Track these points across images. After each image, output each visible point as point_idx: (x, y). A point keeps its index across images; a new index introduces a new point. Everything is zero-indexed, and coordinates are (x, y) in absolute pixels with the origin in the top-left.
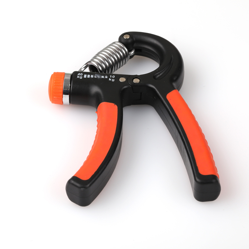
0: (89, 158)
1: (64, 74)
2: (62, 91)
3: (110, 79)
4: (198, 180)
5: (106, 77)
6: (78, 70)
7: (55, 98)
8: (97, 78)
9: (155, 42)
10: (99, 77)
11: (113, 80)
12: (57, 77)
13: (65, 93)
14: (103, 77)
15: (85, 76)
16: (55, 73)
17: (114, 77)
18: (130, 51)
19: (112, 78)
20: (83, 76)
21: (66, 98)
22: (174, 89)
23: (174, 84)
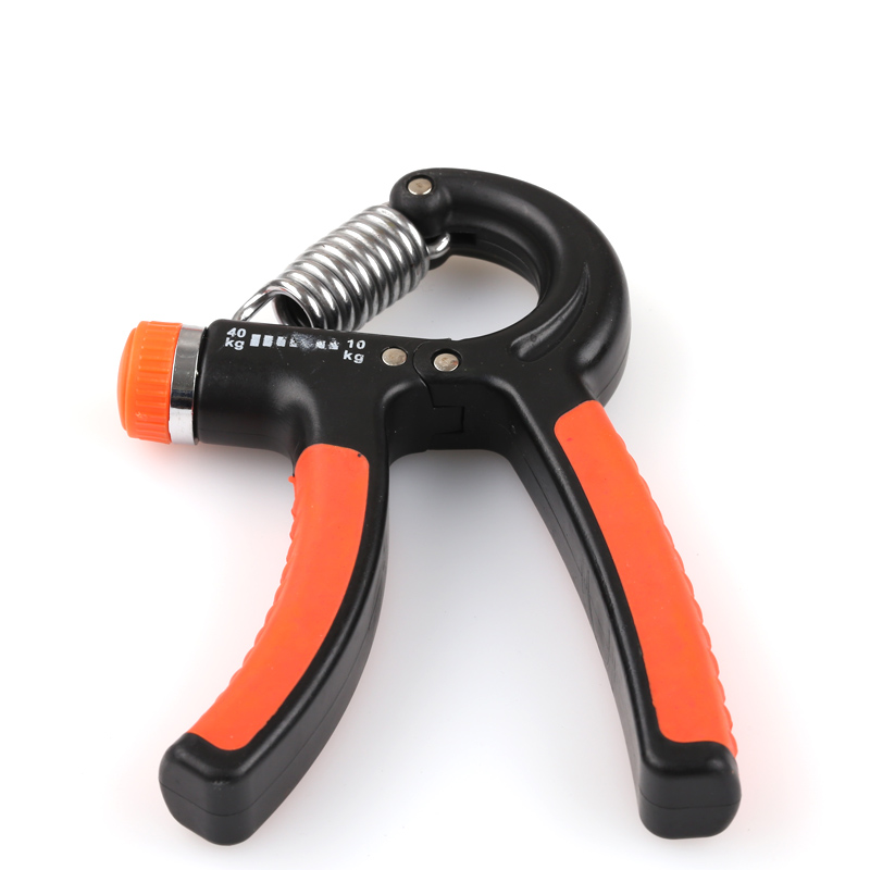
0: (253, 659)
1: (177, 330)
2: (166, 394)
3: (347, 355)
4: (653, 760)
5: (334, 346)
6: (229, 317)
7: (142, 417)
8: (298, 350)
9: (527, 210)
10: (306, 344)
11: (359, 359)
12: (149, 340)
13: (178, 402)
14: (320, 345)
15: (255, 341)
16: (143, 325)
17: (362, 345)
18: (430, 240)
19: (354, 351)
20: (247, 339)
21: (181, 422)
22: (586, 397)
23: (589, 381)
